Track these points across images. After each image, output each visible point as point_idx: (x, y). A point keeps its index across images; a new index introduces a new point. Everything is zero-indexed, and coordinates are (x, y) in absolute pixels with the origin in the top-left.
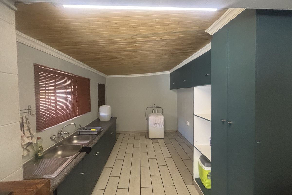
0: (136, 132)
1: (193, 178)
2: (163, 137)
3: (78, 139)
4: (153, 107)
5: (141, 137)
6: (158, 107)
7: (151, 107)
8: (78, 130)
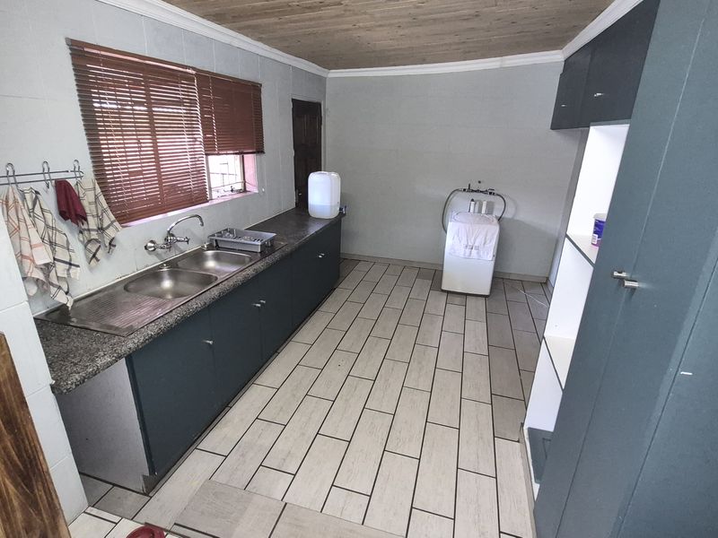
0: (406, 265)
1: (522, 425)
2: (487, 293)
3: (217, 258)
4: (473, 191)
5: (419, 281)
6: (490, 193)
7: (464, 190)
8: (213, 235)
